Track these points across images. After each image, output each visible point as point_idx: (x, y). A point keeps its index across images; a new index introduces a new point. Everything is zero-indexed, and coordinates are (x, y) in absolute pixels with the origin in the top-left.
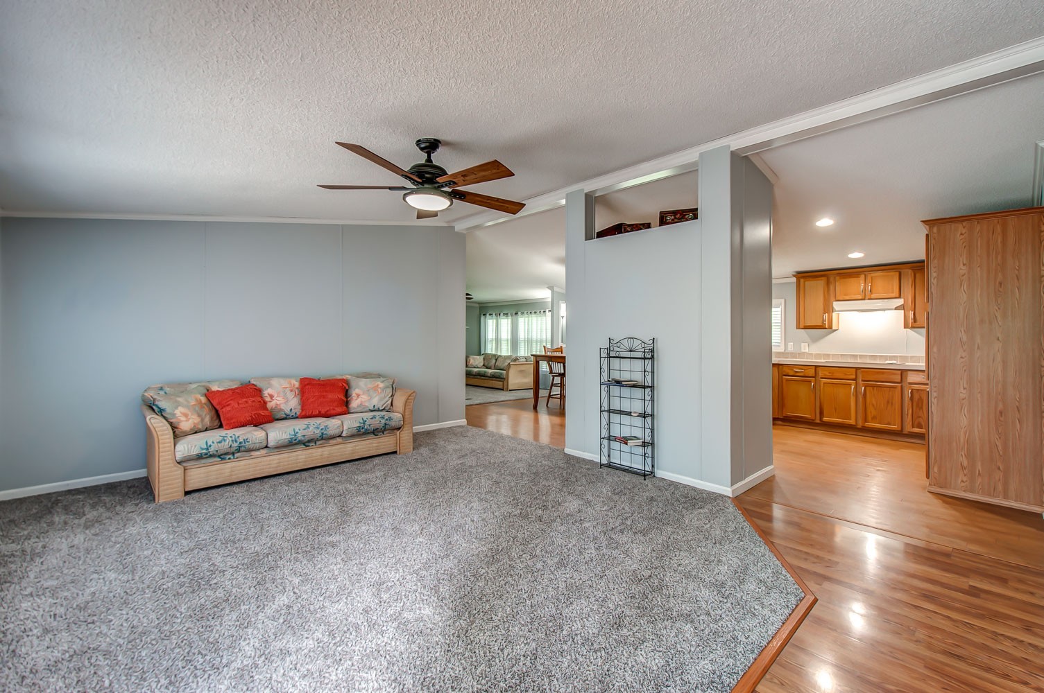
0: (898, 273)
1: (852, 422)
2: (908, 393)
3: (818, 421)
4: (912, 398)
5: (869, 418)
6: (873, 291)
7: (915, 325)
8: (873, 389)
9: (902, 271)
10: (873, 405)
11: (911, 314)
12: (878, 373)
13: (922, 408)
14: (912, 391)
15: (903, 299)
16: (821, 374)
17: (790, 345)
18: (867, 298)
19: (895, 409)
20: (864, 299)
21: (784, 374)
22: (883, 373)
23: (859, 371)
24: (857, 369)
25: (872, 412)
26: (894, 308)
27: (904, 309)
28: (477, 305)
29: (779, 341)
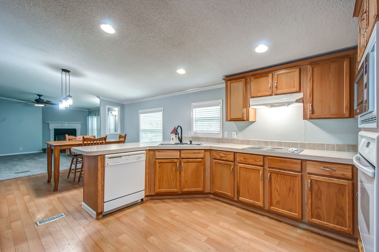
0: (298, 70)
1: (260, 204)
2: (307, 183)
3: (236, 199)
4: (311, 189)
5: (274, 202)
6: (279, 87)
7: (313, 116)
8: (277, 176)
9: (302, 67)
10: (277, 191)
11: (309, 106)
12: (281, 161)
13: (320, 199)
14: (311, 182)
15: (302, 93)
16: (238, 158)
17: (226, 133)
18: (273, 94)
19: (296, 197)
20: (271, 95)
21: (214, 157)
22: (285, 162)
23: (265, 158)
24: (264, 156)
25: (276, 197)
26: (295, 100)
27: (303, 102)
28: (87, 110)
29: (219, 130)
